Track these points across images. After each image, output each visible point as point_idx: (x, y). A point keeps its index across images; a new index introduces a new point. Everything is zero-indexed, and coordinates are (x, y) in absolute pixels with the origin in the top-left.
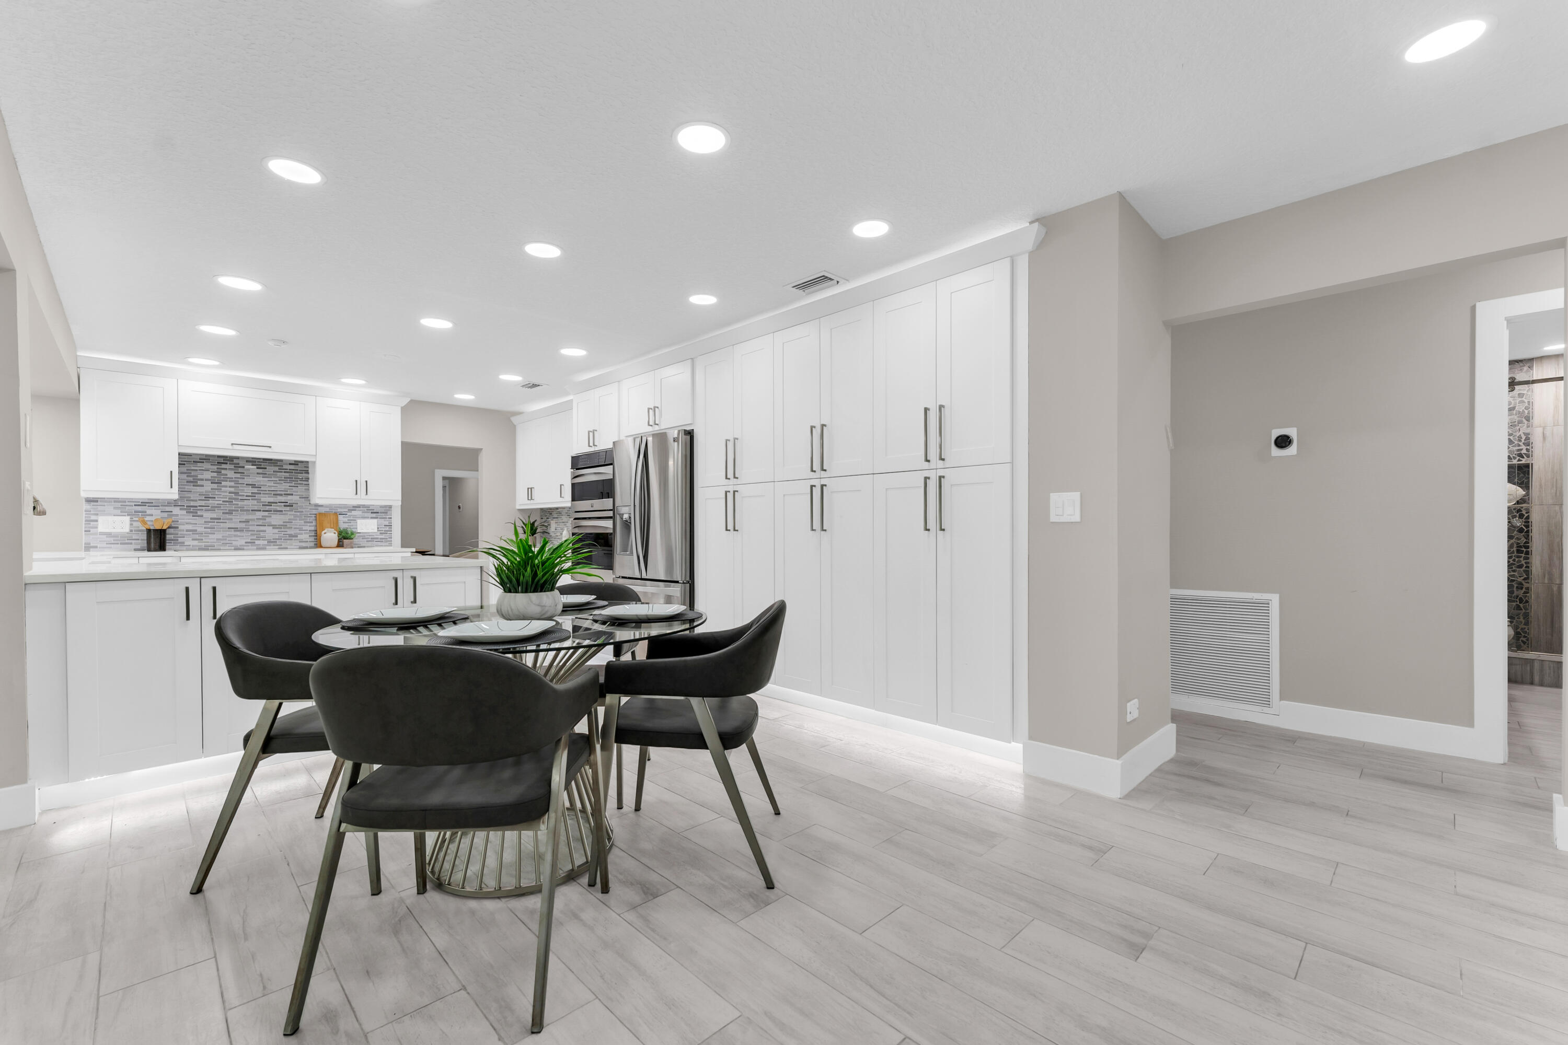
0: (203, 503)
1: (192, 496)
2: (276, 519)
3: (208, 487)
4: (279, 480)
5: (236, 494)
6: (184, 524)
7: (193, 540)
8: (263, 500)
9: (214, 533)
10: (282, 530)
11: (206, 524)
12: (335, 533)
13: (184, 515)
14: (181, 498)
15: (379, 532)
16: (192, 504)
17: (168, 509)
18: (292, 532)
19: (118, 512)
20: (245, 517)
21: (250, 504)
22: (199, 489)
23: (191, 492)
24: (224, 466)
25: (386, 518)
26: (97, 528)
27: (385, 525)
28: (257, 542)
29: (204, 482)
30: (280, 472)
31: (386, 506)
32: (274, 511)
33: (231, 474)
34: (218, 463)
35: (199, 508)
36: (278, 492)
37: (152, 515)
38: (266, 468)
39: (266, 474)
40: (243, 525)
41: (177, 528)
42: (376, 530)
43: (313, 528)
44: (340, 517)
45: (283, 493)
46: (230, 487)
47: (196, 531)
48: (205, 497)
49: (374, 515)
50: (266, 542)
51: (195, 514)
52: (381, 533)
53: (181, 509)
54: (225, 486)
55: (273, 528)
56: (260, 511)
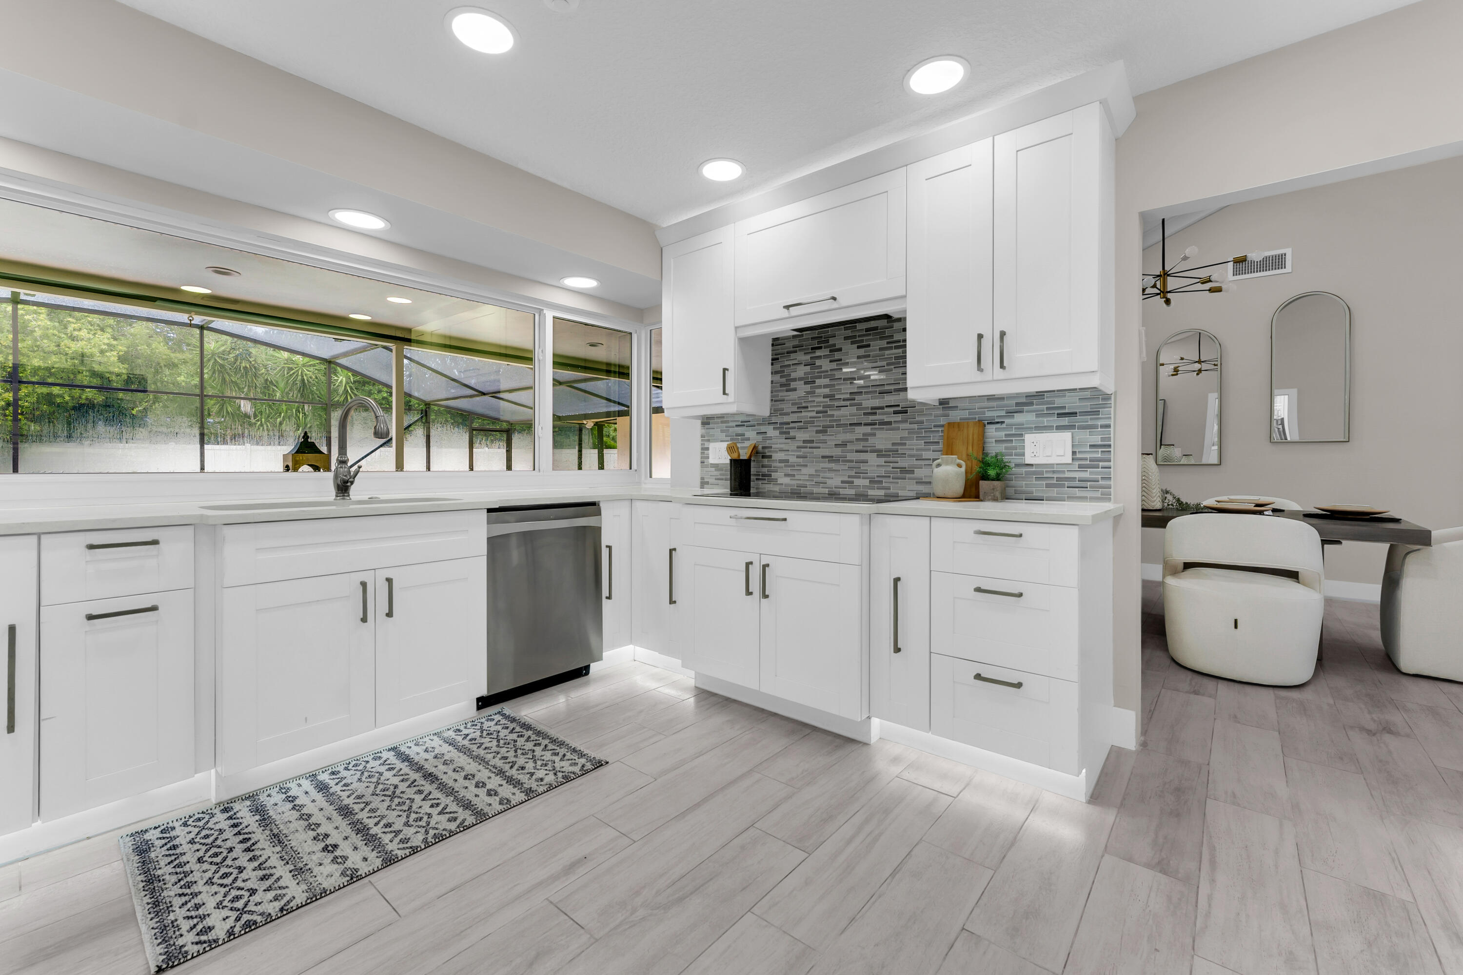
1: (788, 408)
2: (883, 439)
3: (802, 389)
4: (888, 364)
5: (831, 397)
6: (776, 452)
7: (786, 475)
8: (866, 404)
9: (807, 466)
10: (891, 459)
11: (798, 451)
12: (959, 466)
14: (775, 411)
15: (1077, 463)
16: (786, 419)
17: (763, 429)
18: (904, 463)
19: (719, 435)
20: (842, 437)
21: (847, 413)
22: (793, 395)
23: (784, 400)
24: (818, 353)
25: (1094, 427)
26: (708, 458)
27: (1092, 446)
28: (857, 482)
29: (798, 382)
30: (891, 348)
31: (1089, 395)
32: (880, 424)
33: (825, 365)
34: (812, 349)
35: (792, 425)
36: (887, 388)
37: (748, 439)
38: (869, 346)
40: (838, 452)
41: (770, 457)
42: (1068, 459)
43: (937, 454)
44: (992, 432)
45: (892, 387)
46: (825, 386)
47: (787, 461)
48: (798, 408)
49: (1065, 421)
50: (866, 482)
51: (788, 435)
52: (1080, 466)
53: (774, 428)
54: (819, 387)
55: (878, 456)
56: (860, 424)
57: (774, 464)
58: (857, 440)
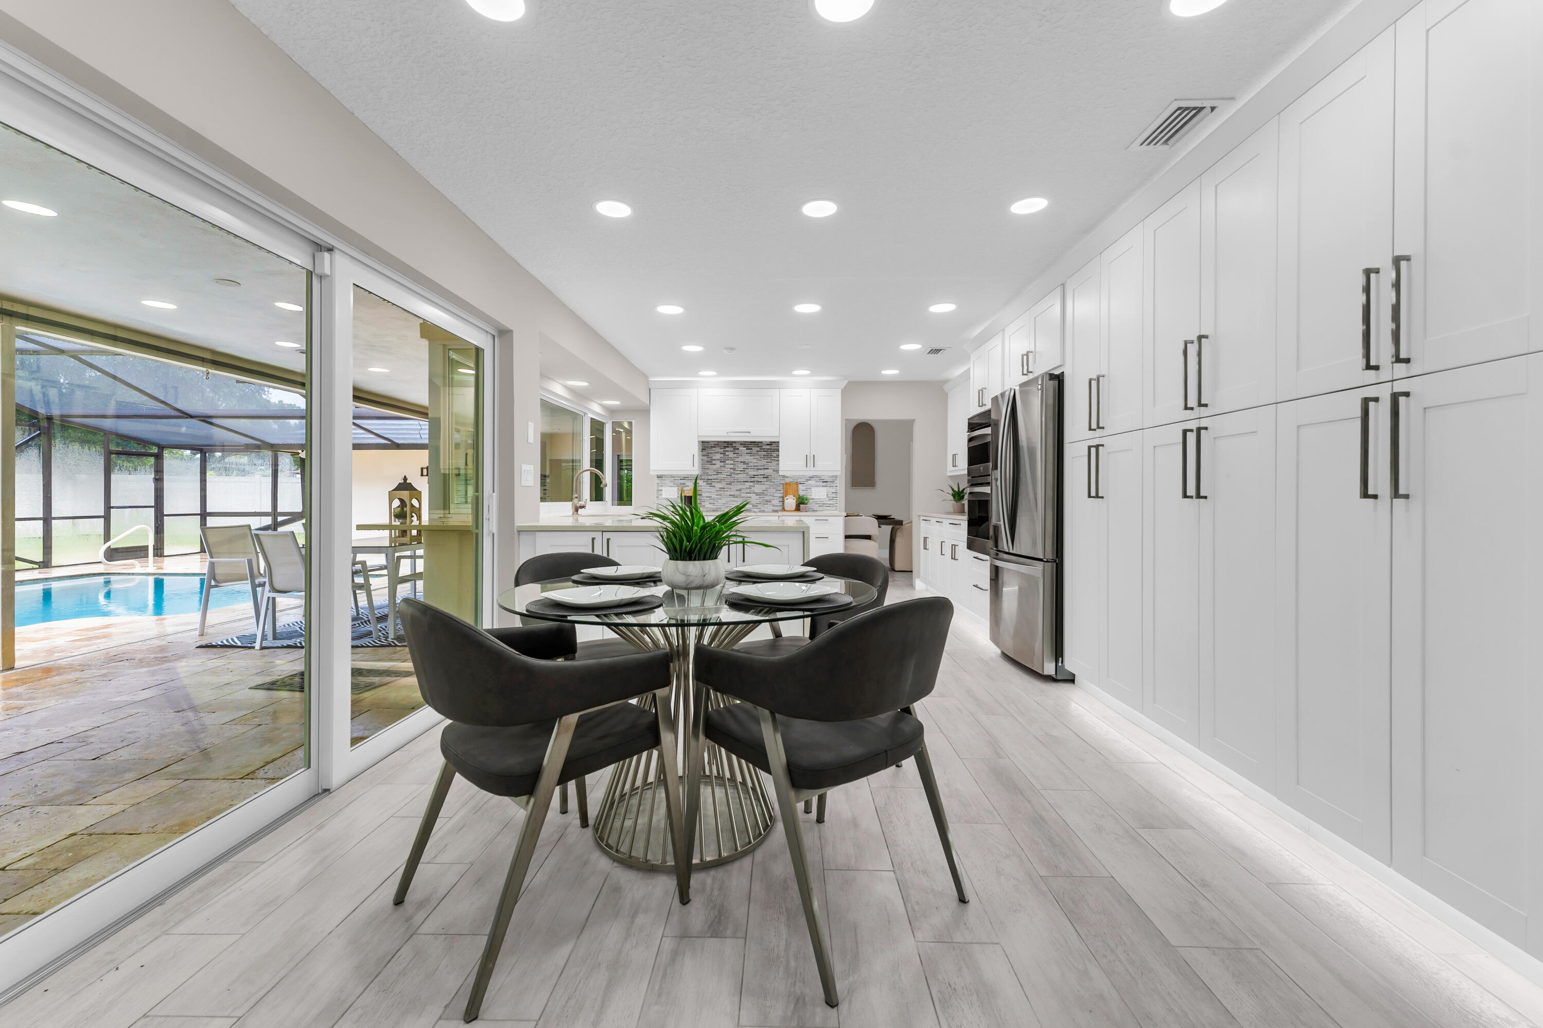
0: (715, 477)
1: (711, 472)
2: (758, 488)
3: (718, 465)
4: (760, 458)
5: (734, 469)
6: (704, 493)
7: (710, 503)
8: (750, 473)
10: (762, 496)
12: (794, 499)
13: (704, 486)
14: (703, 473)
16: (710, 477)
17: (697, 482)
18: (767, 498)
19: (672, 484)
21: (742, 477)
22: (714, 467)
23: (708, 469)
24: (727, 449)
25: (833, 486)
26: (662, 495)
27: (833, 493)
29: (715, 461)
30: (761, 451)
31: (833, 476)
32: (757, 482)
33: (731, 455)
35: (713, 480)
36: (760, 467)
37: (688, 486)
38: (752, 449)
39: (752, 453)
40: (738, 493)
42: (825, 497)
43: (781, 495)
44: (800, 486)
46: (731, 464)
47: (711, 497)
48: (716, 473)
49: (824, 484)
51: (711, 485)
52: (829, 499)
53: (703, 482)
54: (728, 464)
55: (756, 495)
56: (748, 482)
57: (703, 498)
58: (747, 488)
